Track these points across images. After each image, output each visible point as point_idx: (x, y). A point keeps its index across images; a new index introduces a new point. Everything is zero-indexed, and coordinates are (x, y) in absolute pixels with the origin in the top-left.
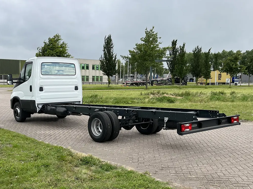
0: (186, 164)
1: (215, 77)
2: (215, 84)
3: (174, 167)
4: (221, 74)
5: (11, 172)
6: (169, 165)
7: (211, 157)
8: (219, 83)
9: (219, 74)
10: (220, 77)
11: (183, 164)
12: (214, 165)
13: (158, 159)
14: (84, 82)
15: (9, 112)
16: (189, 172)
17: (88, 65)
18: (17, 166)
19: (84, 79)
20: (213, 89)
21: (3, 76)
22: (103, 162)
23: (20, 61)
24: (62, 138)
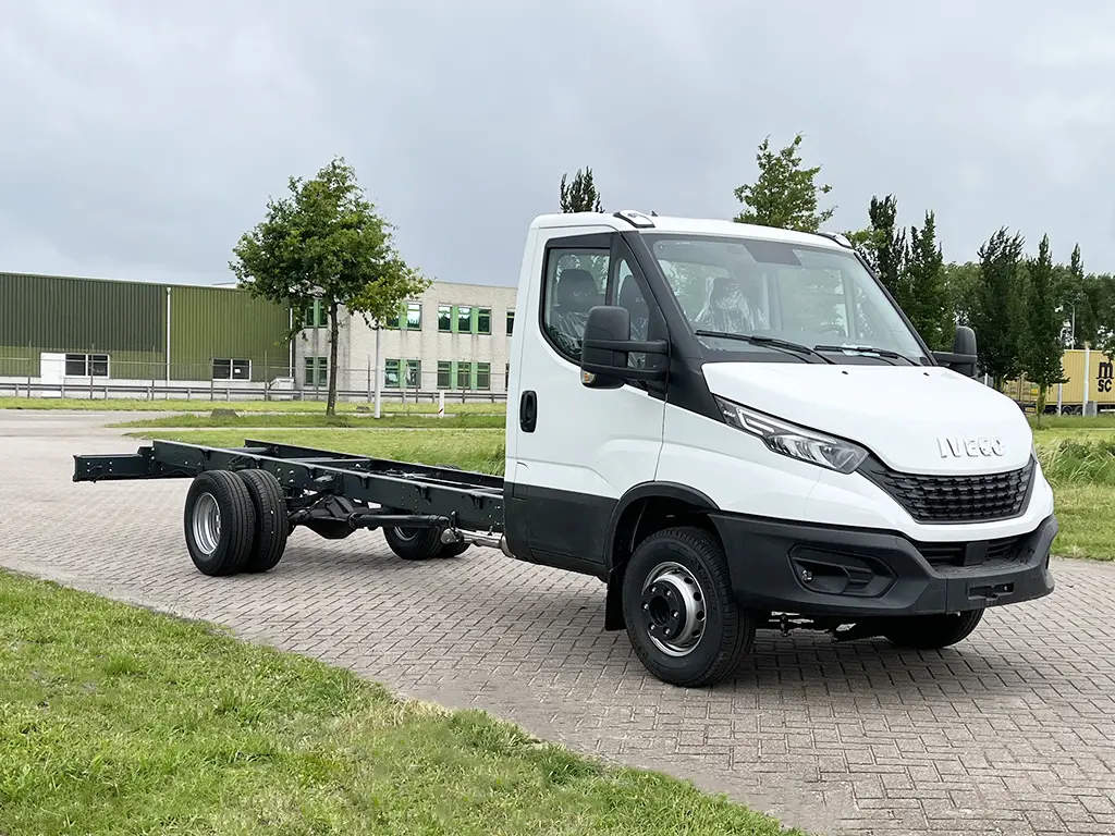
0: (936, 756)
1: (1084, 380)
2: (1080, 409)
3: (876, 770)
4: (1110, 365)
5: (93, 778)
6: (851, 760)
7: (1052, 729)
8: (1100, 407)
9: (1102, 365)
10: (1106, 377)
11: (919, 755)
12: (1068, 761)
13: (801, 731)
14: (469, 392)
15: (105, 518)
16: (949, 791)
17: (487, 312)
18: (122, 754)
19: (468, 377)
20: (1073, 432)
21: (90, 359)
22: (537, 742)
23: (169, 289)
24: (347, 634)
